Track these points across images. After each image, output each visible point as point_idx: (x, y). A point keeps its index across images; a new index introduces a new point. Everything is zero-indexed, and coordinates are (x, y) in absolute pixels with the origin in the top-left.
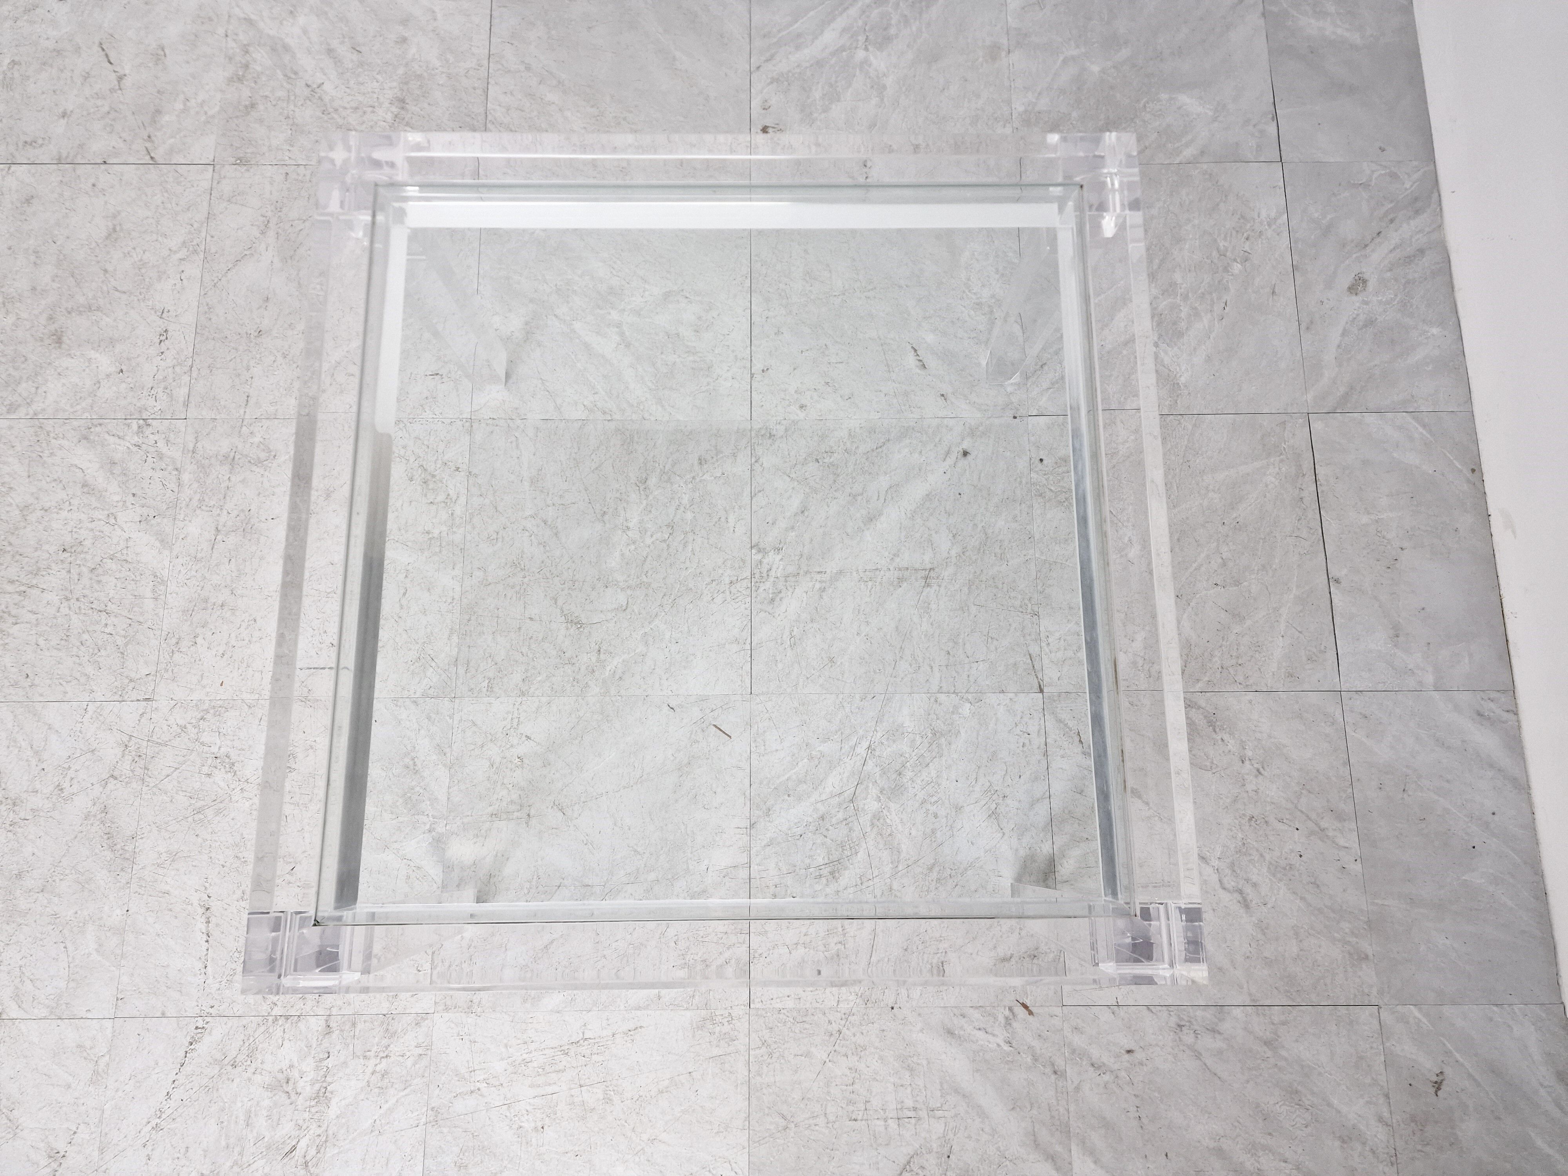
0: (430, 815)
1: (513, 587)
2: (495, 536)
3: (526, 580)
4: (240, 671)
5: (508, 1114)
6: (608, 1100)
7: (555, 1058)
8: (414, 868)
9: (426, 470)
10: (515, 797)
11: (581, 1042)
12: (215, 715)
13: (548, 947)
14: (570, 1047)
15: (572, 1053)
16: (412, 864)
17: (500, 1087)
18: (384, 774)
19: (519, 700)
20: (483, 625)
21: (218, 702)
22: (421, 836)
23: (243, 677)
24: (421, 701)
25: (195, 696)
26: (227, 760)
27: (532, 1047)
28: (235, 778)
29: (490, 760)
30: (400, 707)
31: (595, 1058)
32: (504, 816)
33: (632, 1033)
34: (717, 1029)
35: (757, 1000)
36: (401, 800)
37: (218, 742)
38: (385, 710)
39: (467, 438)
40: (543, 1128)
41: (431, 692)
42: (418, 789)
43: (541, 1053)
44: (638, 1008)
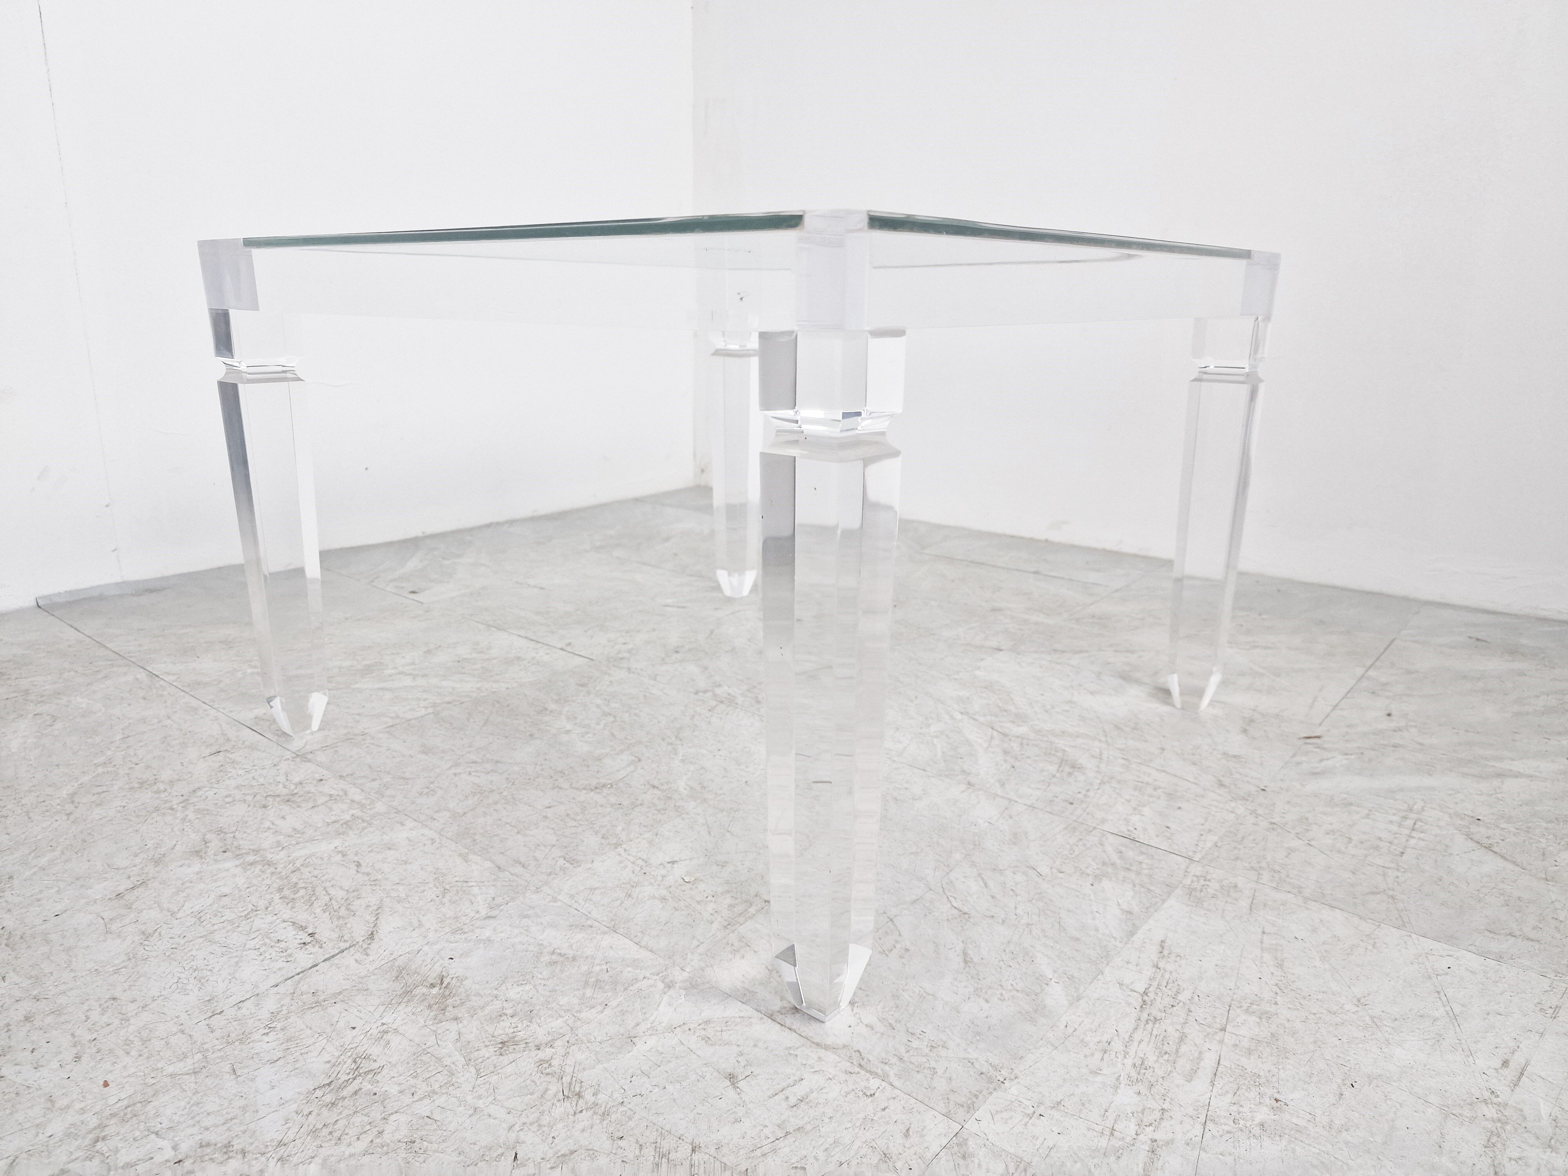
0: (648, 975)
1: (496, 803)
2: (426, 791)
3: (505, 793)
4: (134, 1053)
5: (1226, 1128)
6: (1266, 1016)
7: (1155, 1033)
8: (702, 1026)
9: (278, 796)
10: (728, 900)
11: (1146, 998)
12: (124, 1121)
13: (968, 959)
14: (1147, 1011)
15: (1159, 1015)
16: (692, 1026)
17: (1166, 1114)
18: (528, 987)
19: (620, 850)
20: (497, 835)
21: (118, 1105)
22: (666, 997)
23: (146, 1055)
24: (493, 913)
25: (57, 1126)
26: (208, 1150)
27: (1118, 1045)
28: (249, 1156)
29: (654, 897)
30: (473, 931)
31: (1183, 997)
32: (741, 920)
33: (1166, 952)
34: (1210, 890)
35: (1191, 854)
36: (589, 992)
37: (166, 1144)
38: (452, 945)
39: (309, 765)
40: (1277, 1100)
41: (499, 900)
42: (597, 968)
43: (1136, 1044)
44: (1132, 933)
